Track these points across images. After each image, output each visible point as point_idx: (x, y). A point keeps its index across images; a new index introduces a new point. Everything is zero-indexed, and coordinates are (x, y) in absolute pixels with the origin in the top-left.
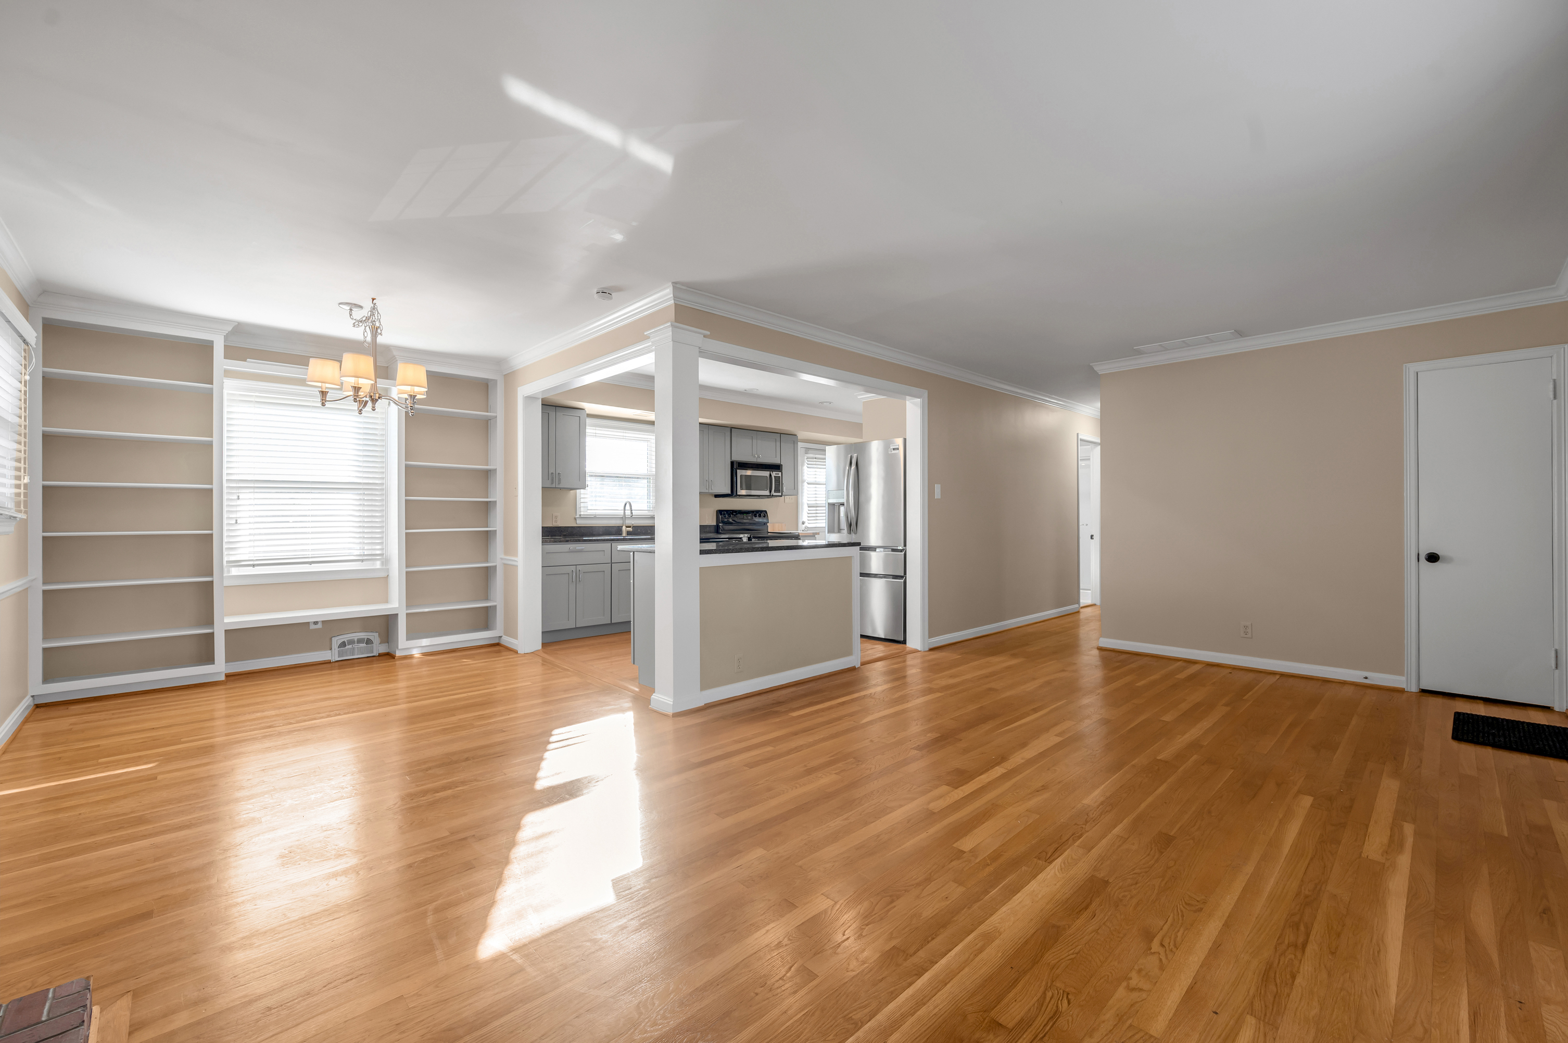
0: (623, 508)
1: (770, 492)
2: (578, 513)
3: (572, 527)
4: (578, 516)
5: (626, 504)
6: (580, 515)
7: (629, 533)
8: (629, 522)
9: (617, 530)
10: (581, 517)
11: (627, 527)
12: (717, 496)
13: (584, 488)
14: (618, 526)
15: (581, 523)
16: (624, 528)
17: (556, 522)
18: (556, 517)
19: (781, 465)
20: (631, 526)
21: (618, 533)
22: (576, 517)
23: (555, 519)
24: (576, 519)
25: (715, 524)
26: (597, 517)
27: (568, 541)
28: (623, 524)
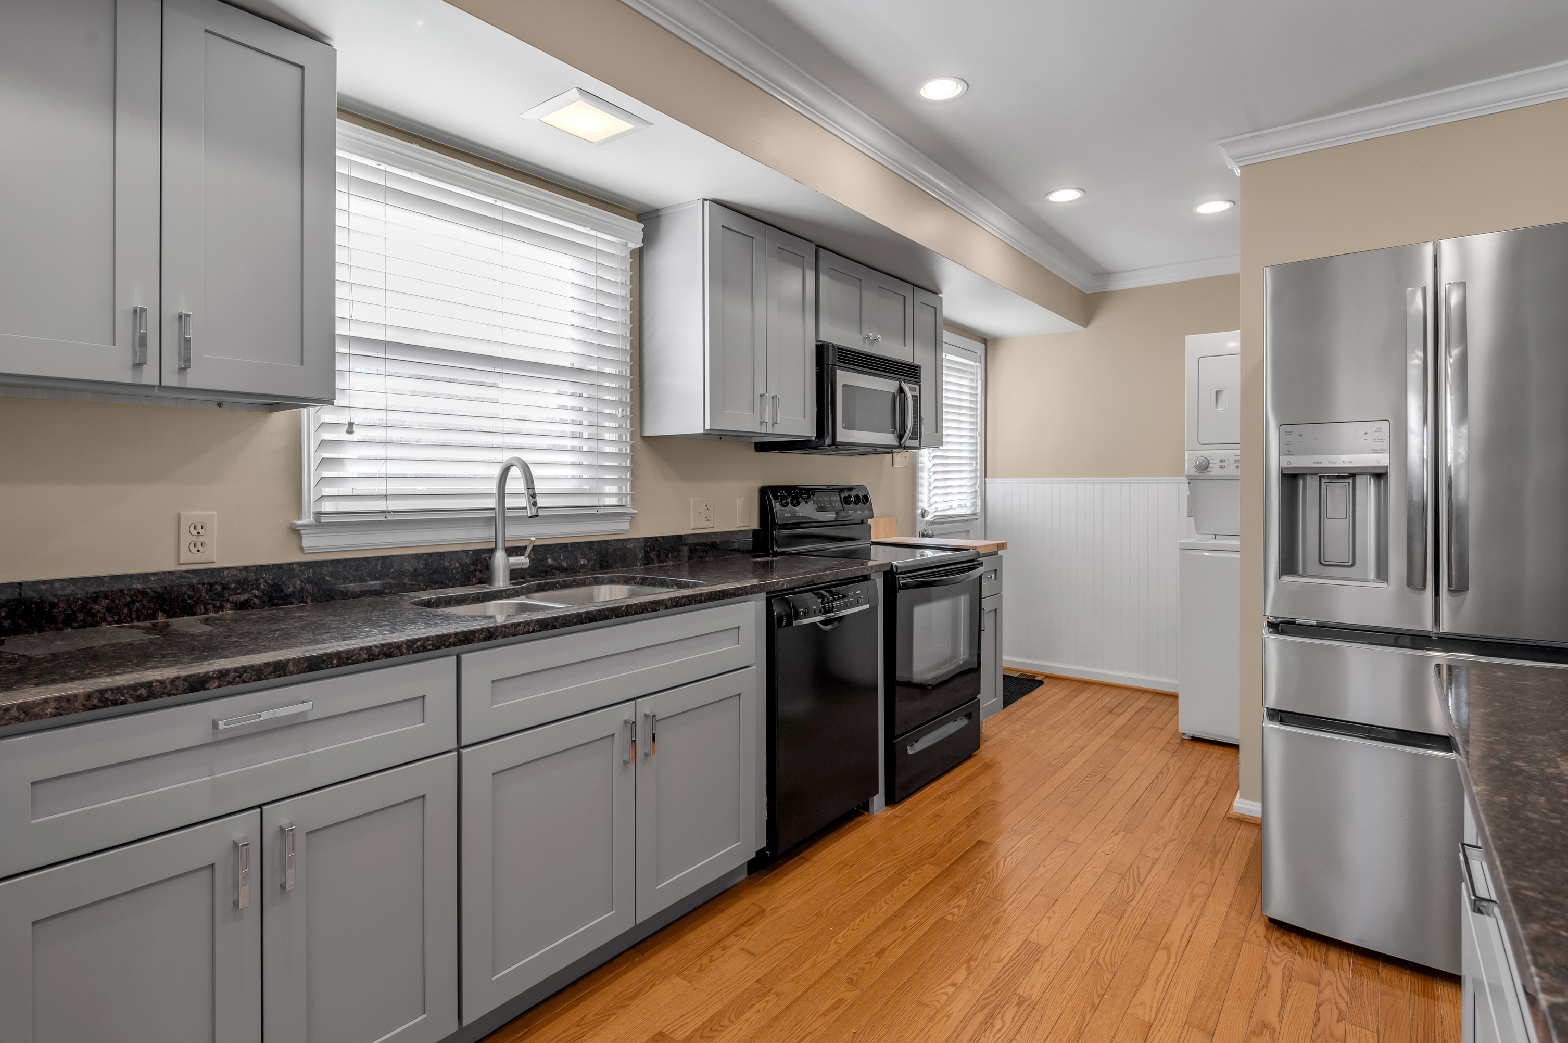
0: (493, 487)
1: (901, 437)
2: (310, 506)
3: (280, 567)
4: (308, 519)
5: (506, 470)
6: (319, 513)
7: (515, 575)
8: (516, 533)
10: (322, 522)
11: (512, 551)
12: (761, 447)
13: (327, 400)
14: (477, 552)
15: (319, 546)
16: (500, 557)
17: (198, 547)
18: (199, 527)
19: (920, 367)
20: (526, 547)
21: (478, 573)
22: (299, 522)
23: (195, 539)
24: (299, 531)
25: (755, 531)
26: (390, 518)
27: (206, 686)
28: (496, 542)
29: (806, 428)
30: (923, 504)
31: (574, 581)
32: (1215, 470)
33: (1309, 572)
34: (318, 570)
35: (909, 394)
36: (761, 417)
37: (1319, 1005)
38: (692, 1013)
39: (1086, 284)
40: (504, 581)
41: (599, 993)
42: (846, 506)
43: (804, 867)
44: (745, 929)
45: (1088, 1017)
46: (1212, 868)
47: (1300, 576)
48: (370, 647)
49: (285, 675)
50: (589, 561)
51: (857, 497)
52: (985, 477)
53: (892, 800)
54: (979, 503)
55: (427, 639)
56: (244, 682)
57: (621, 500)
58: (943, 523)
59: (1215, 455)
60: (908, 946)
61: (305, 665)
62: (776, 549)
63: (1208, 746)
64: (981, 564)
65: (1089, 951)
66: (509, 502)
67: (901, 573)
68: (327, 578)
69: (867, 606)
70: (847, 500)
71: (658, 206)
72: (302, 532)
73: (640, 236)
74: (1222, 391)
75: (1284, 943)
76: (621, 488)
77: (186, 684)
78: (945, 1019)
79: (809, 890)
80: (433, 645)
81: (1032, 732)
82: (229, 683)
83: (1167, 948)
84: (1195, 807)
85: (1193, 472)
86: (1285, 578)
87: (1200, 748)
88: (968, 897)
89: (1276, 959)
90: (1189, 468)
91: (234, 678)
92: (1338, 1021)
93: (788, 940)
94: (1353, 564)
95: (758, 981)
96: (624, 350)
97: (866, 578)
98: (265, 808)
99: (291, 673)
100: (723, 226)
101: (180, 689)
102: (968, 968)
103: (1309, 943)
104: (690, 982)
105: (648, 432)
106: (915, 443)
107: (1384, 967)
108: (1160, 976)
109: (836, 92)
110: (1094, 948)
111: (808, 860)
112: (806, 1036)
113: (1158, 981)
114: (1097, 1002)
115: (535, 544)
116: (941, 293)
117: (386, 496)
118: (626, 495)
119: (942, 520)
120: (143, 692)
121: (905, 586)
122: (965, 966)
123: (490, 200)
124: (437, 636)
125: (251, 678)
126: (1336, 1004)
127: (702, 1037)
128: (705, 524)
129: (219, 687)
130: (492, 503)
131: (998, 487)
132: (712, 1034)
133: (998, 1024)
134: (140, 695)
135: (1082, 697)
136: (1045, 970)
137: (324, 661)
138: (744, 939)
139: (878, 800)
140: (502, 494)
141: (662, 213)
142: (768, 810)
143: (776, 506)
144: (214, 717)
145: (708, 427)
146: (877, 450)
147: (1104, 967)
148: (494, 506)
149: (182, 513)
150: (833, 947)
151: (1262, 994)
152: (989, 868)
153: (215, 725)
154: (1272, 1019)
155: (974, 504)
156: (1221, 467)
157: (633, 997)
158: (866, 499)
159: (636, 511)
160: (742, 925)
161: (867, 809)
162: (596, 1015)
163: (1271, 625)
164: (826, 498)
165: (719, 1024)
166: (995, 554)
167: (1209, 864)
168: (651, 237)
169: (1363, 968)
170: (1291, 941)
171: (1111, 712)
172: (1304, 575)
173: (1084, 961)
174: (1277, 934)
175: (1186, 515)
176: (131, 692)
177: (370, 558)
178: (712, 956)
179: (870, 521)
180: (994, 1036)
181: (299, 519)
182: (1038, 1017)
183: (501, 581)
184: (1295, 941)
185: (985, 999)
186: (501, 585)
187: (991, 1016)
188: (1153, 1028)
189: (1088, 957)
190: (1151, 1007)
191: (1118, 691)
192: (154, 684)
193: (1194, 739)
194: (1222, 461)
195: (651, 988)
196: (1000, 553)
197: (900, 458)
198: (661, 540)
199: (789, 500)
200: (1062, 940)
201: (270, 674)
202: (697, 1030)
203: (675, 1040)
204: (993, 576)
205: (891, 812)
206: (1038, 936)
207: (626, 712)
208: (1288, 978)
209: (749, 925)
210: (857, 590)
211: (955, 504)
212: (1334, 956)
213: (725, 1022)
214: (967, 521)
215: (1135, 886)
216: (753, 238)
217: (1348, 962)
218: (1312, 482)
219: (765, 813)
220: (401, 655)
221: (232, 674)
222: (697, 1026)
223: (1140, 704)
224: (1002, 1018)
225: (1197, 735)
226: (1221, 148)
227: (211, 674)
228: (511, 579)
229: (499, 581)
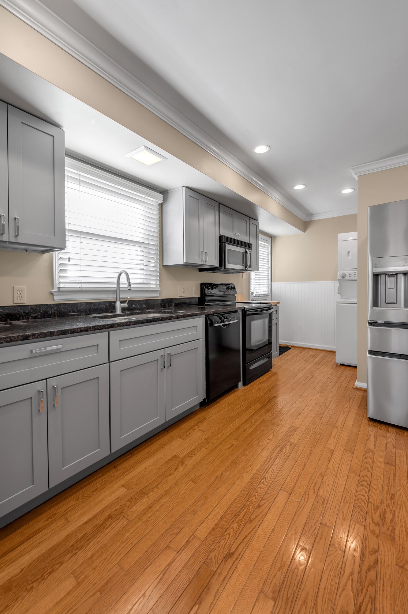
0: (115, 281)
1: (246, 267)
2: (56, 285)
3: (47, 305)
4: (56, 289)
5: (120, 274)
6: (59, 288)
7: (123, 309)
8: (123, 296)
9: (110, 307)
10: (61, 291)
11: (122, 302)
12: (201, 270)
13: (63, 249)
14: (110, 302)
15: (59, 299)
16: (118, 304)
17: (20, 298)
18: (20, 291)
19: (252, 244)
20: (126, 301)
21: (111, 309)
22: (53, 291)
23: (19, 295)
24: (53, 293)
25: (199, 297)
26: (82, 290)
27: (29, 338)
28: (117, 299)
29: (216, 263)
30: (252, 290)
31: (142, 312)
32: (347, 278)
33: (382, 306)
34: (59, 307)
35: (249, 253)
36: (202, 259)
37: (387, 444)
38: (185, 449)
39: (305, 218)
40: (120, 311)
41: (154, 444)
42: (228, 290)
43: (218, 405)
44: (200, 424)
45: (313, 448)
46: (349, 403)
47: (379, 307)
48: (81, 328)
49: (54, 336)
50: (146, 306)
51: (231, 287)
52: (272, 282)
53: (245, 384)
54: (270, 290)
55: (99, 326)
56: (41, 338)
57: (156, 286)
58: (258, 297)
59: (347, 273)
60: (253, 428)
61: (60, 333)
62: (206, 303)
63: (345, 367)
64: (272, 308)
65: (312, 429)
66: (121, 286)
67: (248, 310)
68: (62, 309)
69: (237, 321)
70: (228, 288)
71: (167, 189)
72: (54, 294)
73: (162, 199)
74: (350, 252)
75: (374, 425)
76: (156, 282)
77: (22, 337)
78: (267, 450)
79: (220, 412)
80: (101, 328)
81: (288, 363)
82: (36, 338)
83: (337, 427)
84: (343, 385)
85: (340, 278)
86: (375, 308)
87: (343, 367)
88: (271, 413)
89: (372, 430)
90: (339, 277)
91: (37, 336)
92: (393, 448)
93: (214, 427)
94: (396, 303)
95: (206, 439)
96: (157, 237)
97: (236, 312)
98: (48, 379)
99: (56, 335)
100: (189, 196)
101: (20, 339)
102: (273, 434)
103: (382, 425)
104: (183, 440)
105: (165, 264)
106: (250, 269)
107: (406, 432)
108: (335, 436)
109: (227, 150)
110: (313, 428)
111: (219, 403)
112: (222, 456)
113: (335, 437)
114: (315, 444)
115: (130, 300)
116: (258, 220)
117: (81, 283)
118: (158, 284)
119: (258, 296)
120: (8, 339)
121: (249, 315)
122: (272, 434)
123: (114, 185)
124: (102, 325)
125: (43, 336)
126: (392, 443)
127: (189, 456)
128: (183, 295)
129: (33, 339)
130: (115, 286)
131: (276, 285)
132: (192, 455)
133: (284, 451)
134: (7, 340)
135: (304, 352)
136: (298, 435)
137: (66, 332)
138: (200, 427)
139: (240, 384)
140: (118, 283)
141: (169, 191)
142: (206, 386)
143: (206, 290)
144: (31, 349)
145: (185, 262)
146: (238, 271)
147: (317, 433)
148: (116, 287)
149: (15, 287)
150: (229, 429)
151: (368, 441)
152: (278, 404)
153: (31, 351)
154: (372, 447)
155: (268, 291)
156: (350, 276)
157: (165, 445)
158: (234, 287)
159: (161, 290)
160: (199, 422)
161: (237, 387)
162: (154, 450)
163: (369, 323)
164: (221, 287)
165: (194, 453)
166: (276, 305)
167: (348, 402)
168: (165, 199)
169: (400, 432)
170: (376, 425)
171: (313, 357)
172: (381, 307)
173: (310, 432)
174: (372, 423)
175: (337, 293)
176: (4, 339)
177: (76, 303)
178: (190, 432)
179: (235, 295)
180: (283, 455)
181: (53, 290)
182: (297, 449)
183: (119, 311)
184: (377, 425)
185: (279, 444)
186: (119, 313)
187: (282, 448)
188: (334, 451)
189: (312, 430)
190: (333, 445)
191: (315, 350)
192: (12, 337)
193: (341, 365)
194: (350, 275)
195: (171, 442)
196: (278, 305)
197: (245, 274)
198: (169, 300)
199: (210, 287)
200: (303, 425)
201: (49, 335)
202: (187, 454)
203: (180, 458)
204: (276, 312)
205: (245, 388)
206: (295, 424)
207: (162, 352)
208: (376, 436)
209: (201, 422)
210: (234, 315)
211: (262, 291)
212: (390, 429)
213: (196, 452)
214: (266, 296)
215: (325, 409)
216: (199, 200)
217: (395, 431)
218: (383, 277)
219: (205, 387)
220: (91, 331)
221: (37, 335)
222: (187, 453)
223: (322, 355)
224: (285, 449)
225: (342, 363)
226: (351, 170)
227: (30, 335)
228: (122, 311)
229: (118, 311)
